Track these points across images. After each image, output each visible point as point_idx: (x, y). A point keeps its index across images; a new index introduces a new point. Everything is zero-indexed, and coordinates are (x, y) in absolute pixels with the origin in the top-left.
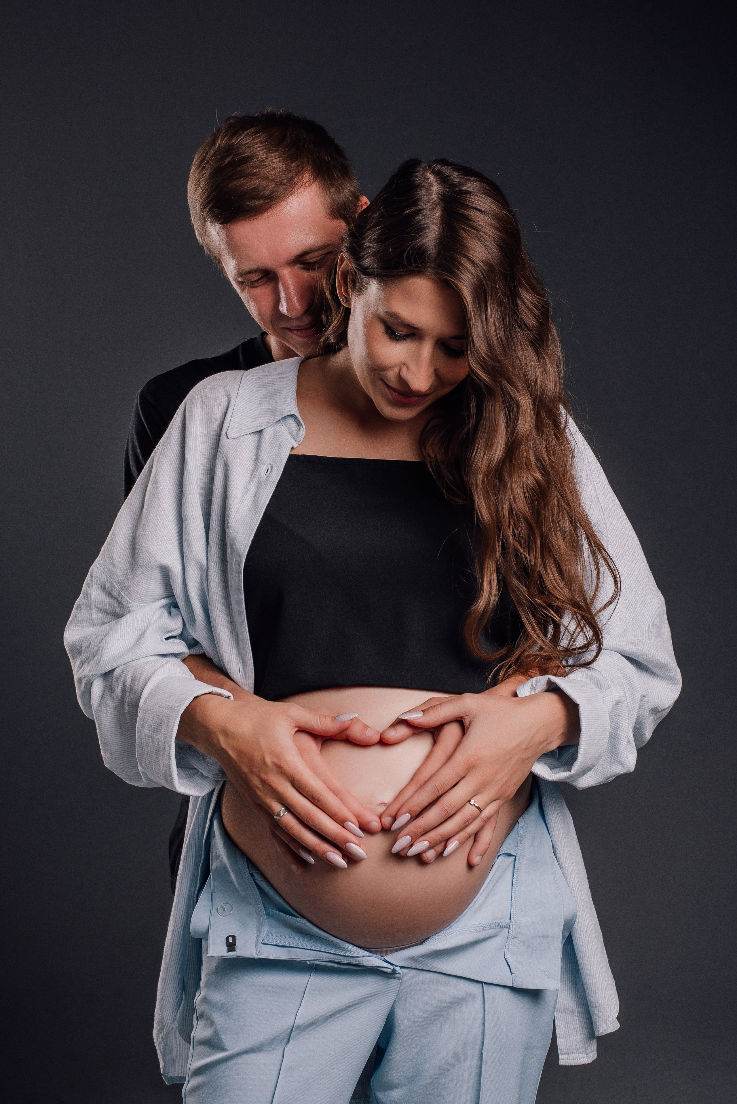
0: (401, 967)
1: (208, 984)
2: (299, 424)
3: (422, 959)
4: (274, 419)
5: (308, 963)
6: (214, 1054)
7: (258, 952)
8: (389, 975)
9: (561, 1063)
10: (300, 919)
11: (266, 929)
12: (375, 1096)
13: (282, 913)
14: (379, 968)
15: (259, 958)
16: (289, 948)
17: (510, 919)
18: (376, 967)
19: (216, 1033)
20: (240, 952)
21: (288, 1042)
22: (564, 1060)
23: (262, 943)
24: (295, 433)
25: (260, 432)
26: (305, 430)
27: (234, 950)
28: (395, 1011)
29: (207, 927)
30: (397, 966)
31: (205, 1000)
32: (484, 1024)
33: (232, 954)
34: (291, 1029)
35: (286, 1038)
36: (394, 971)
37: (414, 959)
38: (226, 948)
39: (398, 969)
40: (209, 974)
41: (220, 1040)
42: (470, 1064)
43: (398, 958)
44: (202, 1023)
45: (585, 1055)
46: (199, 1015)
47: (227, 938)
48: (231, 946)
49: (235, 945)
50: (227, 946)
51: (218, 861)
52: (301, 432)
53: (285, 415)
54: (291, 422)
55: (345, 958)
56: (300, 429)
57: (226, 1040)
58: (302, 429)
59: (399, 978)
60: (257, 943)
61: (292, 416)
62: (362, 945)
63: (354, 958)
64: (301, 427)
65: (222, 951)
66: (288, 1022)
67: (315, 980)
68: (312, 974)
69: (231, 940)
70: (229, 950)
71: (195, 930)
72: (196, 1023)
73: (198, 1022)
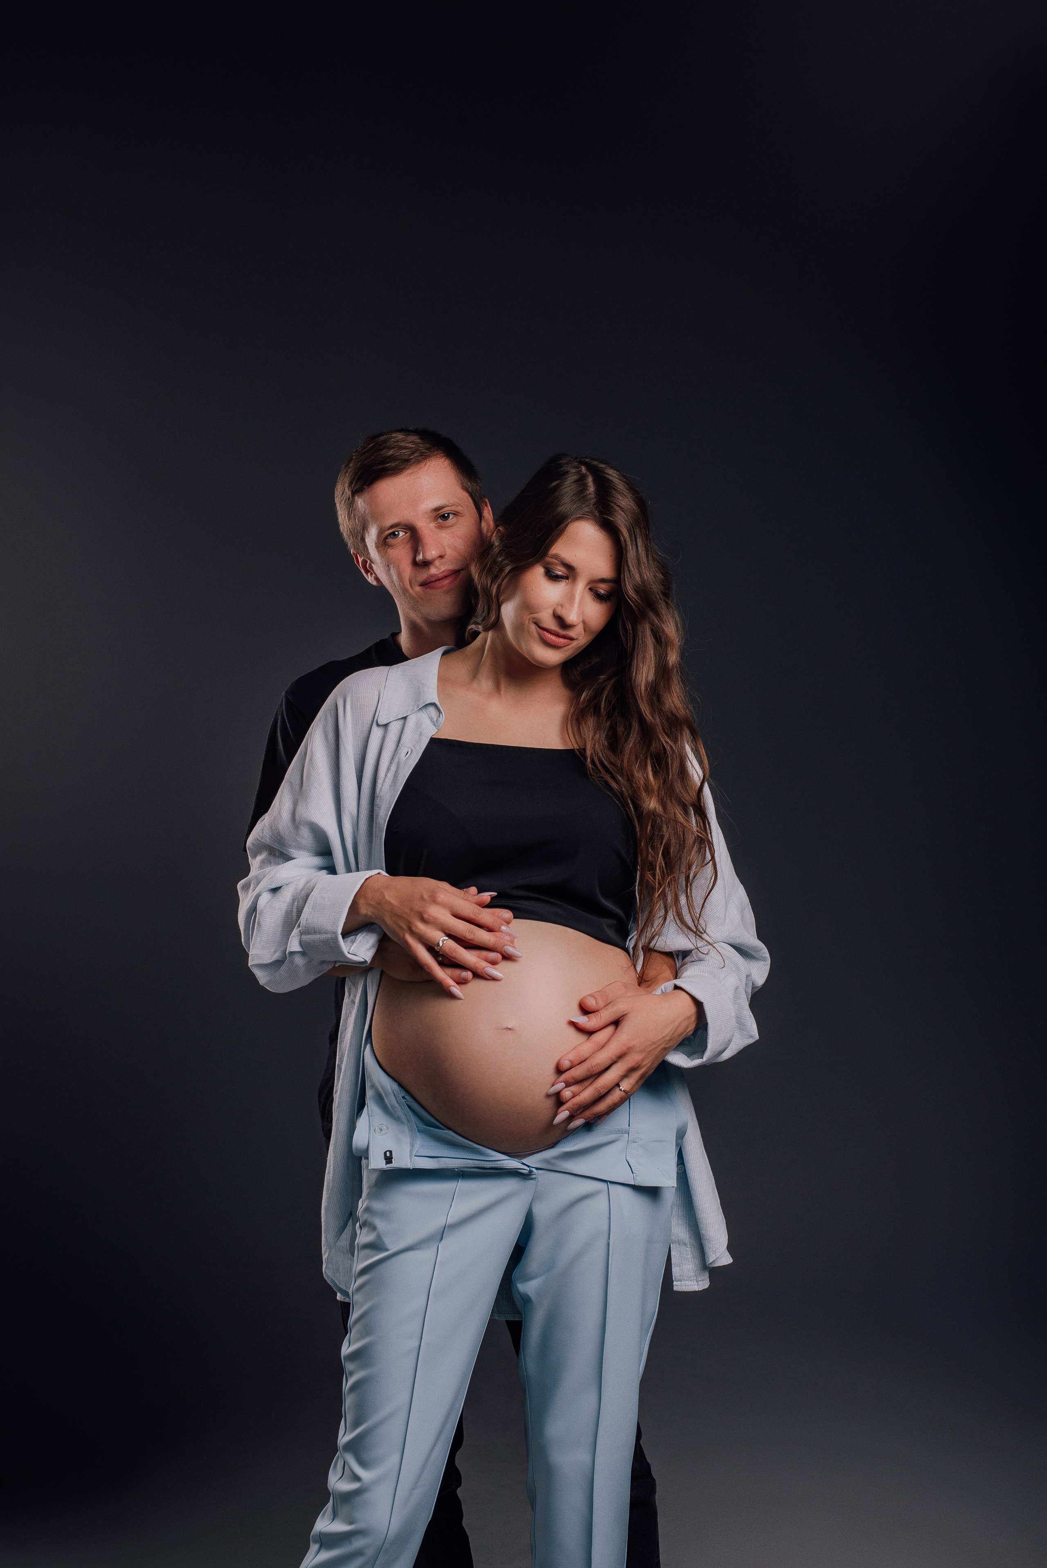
0: (537, 1169)
1: (370, 1196)
2: (439, 712)
3: (553, 1161)
4: (418, 706)
5: (456, 1170)
6: (377, 1255)
7: (412, 1162)
8: (525, 1176)
9: (675, 1288)
10: (448, 1131)
11: (418, 1143)
12: (516, 1286)
13: (431, 1128)
14: (517, 1170)
15: (413, 1169)
16: (439, 1159)
17: (629, 1126)
18: (515, 1168)
19: (379, 1236)
20: (396, 1164)
21: (442, 1240)
22: (679, 1286)
23: (415, 1156)
24: (435, 720)
25: (405, 718)
26: (444, 717)
27: (391, 1162)
28: (533, 1209)
29: (367, 1144)
30: (533, 1168)
31: (367, 1210)
32: (610, 1218)
33: (389, 1165)
34: (443, 1228)
35: (440, 1236)
36: (531, 1171)
37: (547, 1161)
38: (385, 1161)
39: (534, 1169)
40: (370, 1187)
41: (382, 1242)
42: (599, 1254)
43: (533, 1161)
44: (365, 1230)
45: (695, 1283)
46: (362, 1224)
47: (385, 1153)
48: (389, 1159)
49: (392, 1158)
50: (385, 1159)
52: (441, 718)
53: (427, 703)
54: (432, 710)
55: (488, 1163)
56: (439, 716)
57: (387, 1241)
58: (441, 716)
59: (535, 1178)
60: (411, 1155)
61: (433, 704)
62: (501, 1151)
63: (496, 1162)
64: (441, 714)
65: (381, 1164)
66: (439, 1222)
67: (462, 1185)
68: (460, 1181)
69: (388, 1154)
70: (387, 1163)
71: (356, 1149)
72: (360, 1231)
73: (361, 1229)
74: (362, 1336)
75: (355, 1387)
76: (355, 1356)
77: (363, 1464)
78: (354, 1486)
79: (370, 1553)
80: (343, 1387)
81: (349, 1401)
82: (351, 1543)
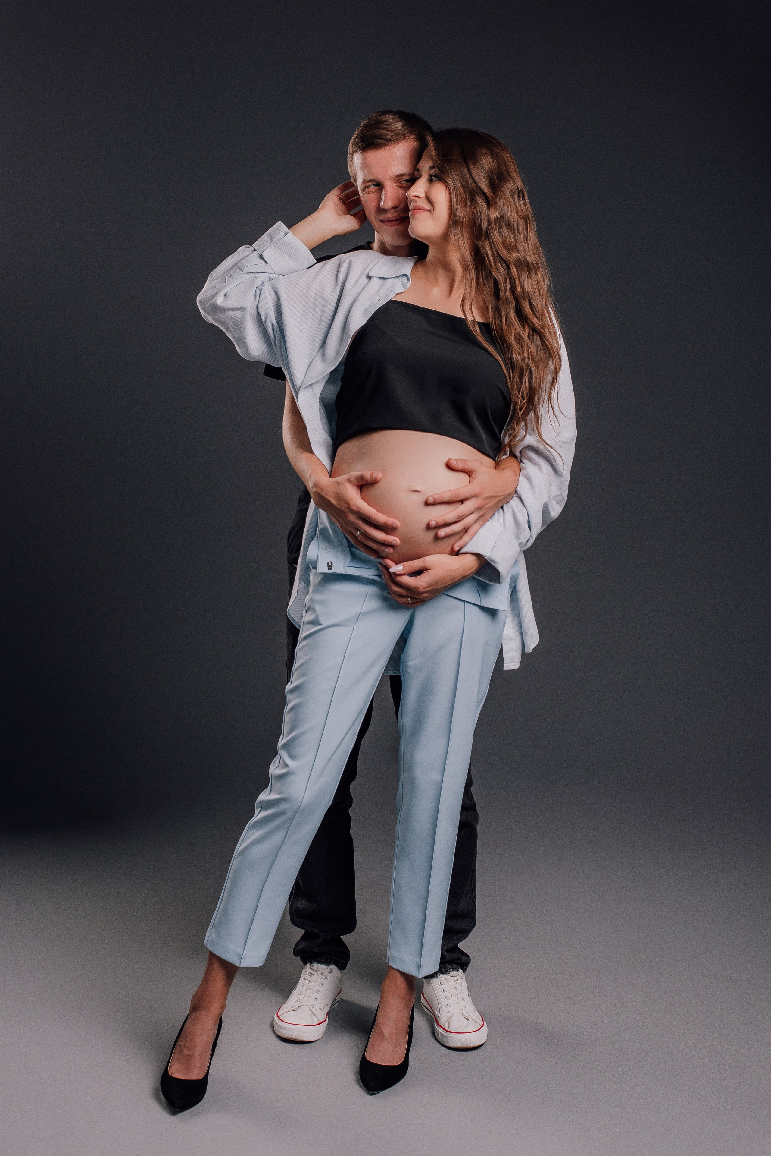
1: (314, 591)
2: (408, 280)
4: (396, 275)
5: (370, 579)
7: (344, 571)
9: (505, 668)
11: (349, 559)
15: (345, 574)
16: (361, 569)
19: (317, 616)
20: (334, 570)
21: (357, 622)
22: (506, 666)
23: (347, 567)
24: (405, 284)
25: (385, 279)
26: (410, 284)
27: (331, 569)
29: (316, 557)
31: (310, 600)
32: (464, 624)
33: (330, 571)
34: (359, 615)
35: (356, 619)
38: (327, 568)
41: (318, 620)
42: (455, 646)
44: (309, 613)
46: (307, 609)
47: (328, 563)
48: (330, 567)
49: (333, 567)
51: (323, 525)
53: (403, 274)
54: (405, 278)
56: (408, 283)
57: (322, 619)
60: (344, 566)
64: (409, 281)
65: (326, 570)
67: (373, 589)
68: (372, 586)
69: (330, 564)
70: (329, 569)
71: (309, 559)
72: (305, 614)
73: (306, 613)
74: (299, 677)
75: (293, 708)
76: (293, 690)
77: (292, 757)
78: (285, 770)
79: (289, 813)
80: (285, 710)
81: (287, 719)
82: (278, 806)
